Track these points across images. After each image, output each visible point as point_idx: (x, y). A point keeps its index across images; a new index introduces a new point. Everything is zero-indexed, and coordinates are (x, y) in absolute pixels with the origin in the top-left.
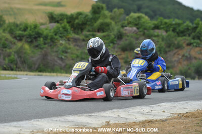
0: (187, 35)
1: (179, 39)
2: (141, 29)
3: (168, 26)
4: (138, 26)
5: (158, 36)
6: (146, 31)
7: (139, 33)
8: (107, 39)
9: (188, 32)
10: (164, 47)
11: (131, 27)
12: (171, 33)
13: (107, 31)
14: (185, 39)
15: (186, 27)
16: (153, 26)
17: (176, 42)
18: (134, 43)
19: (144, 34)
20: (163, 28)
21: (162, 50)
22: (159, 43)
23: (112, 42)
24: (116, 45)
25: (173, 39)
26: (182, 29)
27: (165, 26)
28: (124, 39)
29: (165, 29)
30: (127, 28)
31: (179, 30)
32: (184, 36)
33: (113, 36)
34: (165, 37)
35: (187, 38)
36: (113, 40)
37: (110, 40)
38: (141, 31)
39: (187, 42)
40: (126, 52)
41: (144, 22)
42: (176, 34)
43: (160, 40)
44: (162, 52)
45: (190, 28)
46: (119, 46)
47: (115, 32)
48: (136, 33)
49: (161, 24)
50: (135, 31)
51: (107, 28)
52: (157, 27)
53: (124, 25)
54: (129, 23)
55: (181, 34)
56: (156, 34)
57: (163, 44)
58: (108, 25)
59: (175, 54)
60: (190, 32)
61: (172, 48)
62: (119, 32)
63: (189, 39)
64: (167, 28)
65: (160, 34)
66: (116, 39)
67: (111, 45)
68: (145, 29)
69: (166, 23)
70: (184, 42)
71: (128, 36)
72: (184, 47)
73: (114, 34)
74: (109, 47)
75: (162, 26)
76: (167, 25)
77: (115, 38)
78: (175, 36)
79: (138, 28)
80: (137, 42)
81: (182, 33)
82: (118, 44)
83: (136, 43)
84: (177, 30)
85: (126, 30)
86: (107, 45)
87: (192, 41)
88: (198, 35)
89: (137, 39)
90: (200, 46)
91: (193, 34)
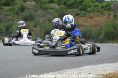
0: (76, 8)
1: (69, 10)
2: (39, 3)
4: (36, 1)
5: (52, 8)
6: (42, 5)
7: (37, 6)
8: (13, 12)
11: (31, 2)
12: (62, 6)
13: (12, 5)
14: (74, 11)
16: (48, 0)
18: (34, 14)
19: (41, 7)
20: (56, 2)
22: (54, 14)
23: (17, 14)
24: (20, 16)
25: (65, 11)
26: (71, 3)
28: (26, 10)
29: (58, 3)
30: (28, 2)
31: (69, 4)
32: (73, 8)
33: (17, 9)
34: (58, 9)
35: (75, 9)
36: (17, 12)
37: (14, 12)
38: (39, 5)
39: (75, 13)
40: (28, 22)
42: (66, 6)
43: (54, 12)
45: (77, 2)
46: (22, 17)
47: (19, 6)
48: (35, 7)
50: (34, 5)
51: (12, 2)
52: (51, 2)
55: (70, 7)
57: (56, 15)
60: (77, 5)
62: (22, 6)
63: (77, 11)
65: (54, 7)
66: (19, 12)
67: (16, 16)
68: (42, 3)
70: (74, 13)
71: (29, 9)
73: (17, 7)
74: (14, 18)
77: (18, 10)
78: (66, 8)
80: (36, 13)
82: (21, 15)
83: (35, 15)
84: (67, 4)
85: (27, 4)
86: (12, 15)
87: (80, 12)
88: (84, 7)
89: (36, 11)
90: (86, 16)
91: (80, 6)
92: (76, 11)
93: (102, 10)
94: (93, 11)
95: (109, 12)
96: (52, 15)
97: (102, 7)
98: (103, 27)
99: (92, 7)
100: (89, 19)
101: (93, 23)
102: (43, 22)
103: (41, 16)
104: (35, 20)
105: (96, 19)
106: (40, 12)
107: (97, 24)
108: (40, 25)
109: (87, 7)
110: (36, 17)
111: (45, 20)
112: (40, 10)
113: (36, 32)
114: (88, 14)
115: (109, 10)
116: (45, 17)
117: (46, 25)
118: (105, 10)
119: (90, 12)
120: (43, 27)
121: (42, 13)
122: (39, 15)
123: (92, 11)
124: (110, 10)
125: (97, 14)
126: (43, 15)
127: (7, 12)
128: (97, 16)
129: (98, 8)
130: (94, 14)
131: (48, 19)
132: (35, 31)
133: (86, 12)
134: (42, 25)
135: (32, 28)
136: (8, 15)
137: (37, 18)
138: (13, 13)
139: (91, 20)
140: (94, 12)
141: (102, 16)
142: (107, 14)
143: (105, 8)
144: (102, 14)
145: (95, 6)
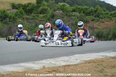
0: (92, 15)
1: (87, 17)
4: (63, 10)
5: (75, 16)
6: (68, 13)
9: (92, 13)
11: (59, 11)
12: (82, 14)
13: (45, 13)
14: (90, 17)
15: (91, 11)
16: (72, 10)
17: (85, 19)
19: (67, 15)
22: (75, 20)
23: (49, 20)
25: (84, 17)
26: (88, 12)
27: (78, 10)
30: (57, 11)
31: (87, 12)
34: (79, 16)
35: (91, 16)
36: (49, 18)
38: (65, 13)
39: (92, 19)
41: (66, 8)
42: (85, 14)
43: (76, 18)
45: (93, 11)
46: (52, 22)
47: (50, 14)
48: (62, 14)
50: (62, 13)
51: (45, 12)
52: (74, 11)
53: (55, 10)
54: (58, 9)
56: (74, 14)
58: (46, 10)
62: (53, 14)
64: (80, 11)
65: (76, 14)
66: (50, 18)
68: (67, 12)
69: (79, 8)
70: (90, 19)
71: (58, 16)
72: (90, 22)
73: (49, 15)
75: (77, 10)
76: (80, 9)
77: (50, 17)
79: (63, 11)
81: (88, 14)
82: (52, 21)
84: (86, 12)
85: (56, 13)
86: (46, 21)
87: (95, 18)
88: (98, 15)
90: (99, 21)
91: (95, 14)
92: (92, 18)
94: (105, 17)
97: (111, 15)
98: (111, 29)
99: (104, 15)
100: (101, 23)
101: (104, 26)
103: (67, 21)
105: (106, 23)
107: (107, 27)
109: (100, 15)
112: (66, 17)
114: (100, 19)
116: (69, 22)
119: (102, 18)
123: (103, 17)
125: (107, 19)
126: (68, 20)
127: (42, 18)
128: (107, 21)
129: (108, 15)
130: (105, 20)
131: (71, 24)
136: (42, 21)
138: (46, 19)
139: (102, 24)
140: (105, 18)
141: (111, 21)
142: (115, 20)
143: (113, 15)
145: (106, 14)
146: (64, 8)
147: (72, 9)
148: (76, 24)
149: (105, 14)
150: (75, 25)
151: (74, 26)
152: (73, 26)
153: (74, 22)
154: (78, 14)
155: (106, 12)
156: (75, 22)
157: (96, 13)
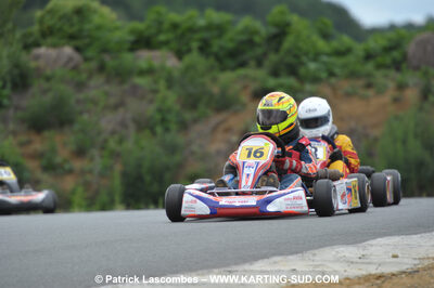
0: (252, 63)
1: (226, 77)
2: (90, 53)
3: (183, 35)
4: (79, 43)
5: (150, 71)
6: (107, 58)
7: (84, 66)
9: (254, 53)
10: (177, 107)
11: (54, 46)
12: (194, 57)
14: (246, 77)
15: (244, 37)
17: (215, 90)
18: (73, 101)
19: (102, 68)
20: (166, 43)
21: (172, 117)
22: (159, 96)
24: (11, 112)
25: (207, 80)
26: (230, 45)
27: (171, 35)
28: (37, 85)
29: (174, 45)
30: (42, 50)
31: (222, 48)
32: (243, 65)
34: (176, 74)
35: (251, 71)
38: (86, 59)
39: (254, 86)
40: (46, 134)
41: (99, 28)
42: (212, 61)
43: (162, 85)
44: (173, 127)
45: (257, 39)
46: (20, 114)
47: (5, 65)
48: (75, 68)
49: (160, 32)
50: (70, 59)
52: (143, 42)
53: (31, 40)
54: (47, 33)
55: (230, 62)
56: (143, 64)
57: (171, 98)
59: (214, 129)
60: (259, 51)
61: (202, 107)
62: (17, 65)
64: (181, 42)
65: (156, 64)
66: (7, 92)
68: (105, 50)
69: (175, 26)
70: (245, 87)
71: (48, 79)
72: (244, 105)
75: (162, 37)
76: (179, 32)
77: (4, 87)
78: (211, 69)
79: (78, 49)
80: (81, 96)
82: (17, 108)
83: (78, 101)
84: (215, 48)
85: (37, 58)
87: (272, 82)
88: (290, 60)
89: (80, 86)
91: (273, 58)
92: (254, 80)
93: (370, 66)
94: (332, 74)
95: (399, 77)
96: (151, 101)
97: (369, 57)
98: (376, 140)
99: (325, 59)
102: (113, 133)
103: (106, 107)
104: (77, 127)
106: (98, 88)
107: (352, 132)
108: (103, 148)
109: (304, 59)
110: (81, 113)
111: (123, 125)
112: (98, 80)
113: (88, 177)
114: (308, 87)
115: (397, 66)
116: (121, 110)
117: (129, 145)
118: (379, 66)
119: (315, 80)
120: (115, 155)
121: (107, 94)
122: (95, 102)
123: (324, 75)
124: (404, 66)
125: (346, 86)
126: (112, 101)
128: (348, 95)
129: (350, 59)
130: (333, 88)
131: (133, 120)
132: (83, 172)
133: (301, 80)
134: (112, 144)
135: (66, 161)
137: (85, 117)
140: (333, 80)
141: (370, 93)
142: (391, 85)
143: (380, 60)
144: (369, 86)
145: (339, 53)
146: (87, 26)
147: (132, 32)
148: (163, 120)
149: (329, 55)
150: (159, 129)
151: (154, 133)
152: (147, 132)
153: (150, 110)
154: (172, 63)
155: (335, 44)
156: (160, 110)
157: (277, 50)
